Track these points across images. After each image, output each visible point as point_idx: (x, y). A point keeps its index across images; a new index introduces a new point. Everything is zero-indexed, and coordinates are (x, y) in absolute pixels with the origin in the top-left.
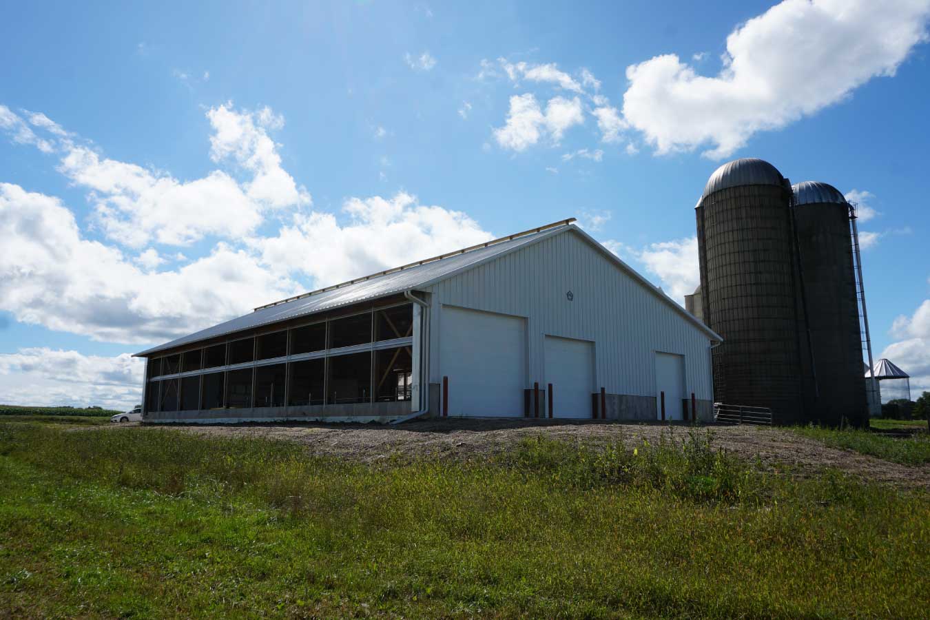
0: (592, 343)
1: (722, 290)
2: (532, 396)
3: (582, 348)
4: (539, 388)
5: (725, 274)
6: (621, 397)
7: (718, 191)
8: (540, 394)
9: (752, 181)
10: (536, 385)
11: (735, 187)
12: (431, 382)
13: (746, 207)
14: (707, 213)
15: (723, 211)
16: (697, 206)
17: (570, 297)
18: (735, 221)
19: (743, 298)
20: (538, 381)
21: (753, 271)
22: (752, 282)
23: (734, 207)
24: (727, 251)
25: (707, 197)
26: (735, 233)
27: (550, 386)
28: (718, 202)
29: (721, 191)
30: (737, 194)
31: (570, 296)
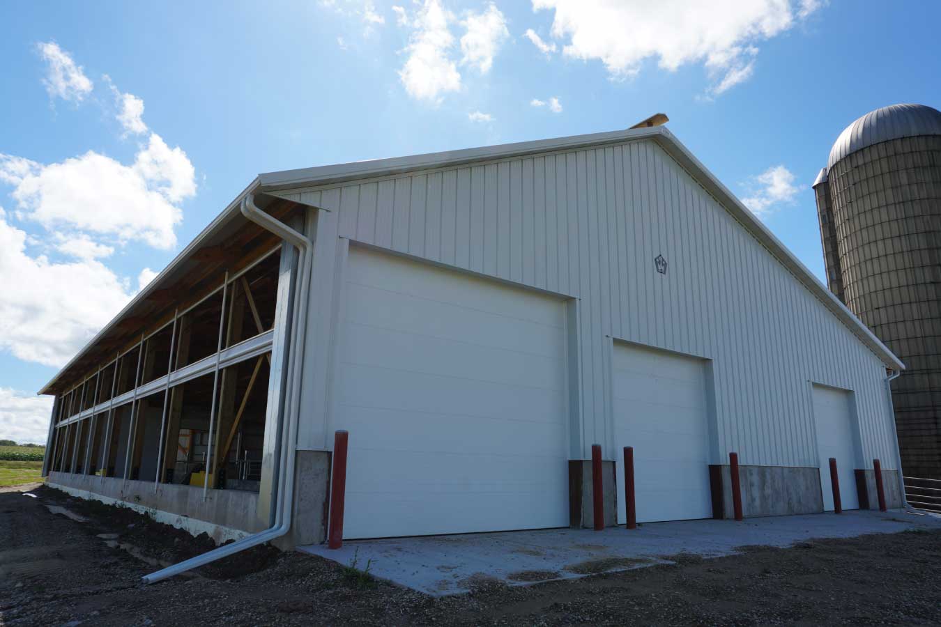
0: (705, 362)
1: (873, 295)
2: (587, 473)
3: (684, 373)
4: (603, 458)
5: (870, 273)
6: (762, 470)
7: (856, 152)
8: (606, 471)
9: (914, 131)
10: (596, 450)
11: (886, 142)
12: (302, 446)
13: (906, 169)
14: (835, 190)
15: (867, 179)
16: (816, 183)
17: (661, 267)
18: (889, 192)
19: (914, 306)
20: (599, 442)
21: (929, 263)
22: (928, 281)
23: (886, 169)
24: (880, 236)
25: (836, 164)
26: (892, 208)
27: (628, 452)
28: (857, 167)
29: (862, 150)
30: (891, 152)
31: (661, 264)
